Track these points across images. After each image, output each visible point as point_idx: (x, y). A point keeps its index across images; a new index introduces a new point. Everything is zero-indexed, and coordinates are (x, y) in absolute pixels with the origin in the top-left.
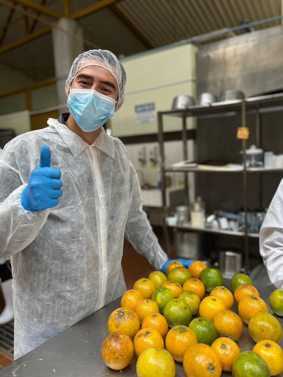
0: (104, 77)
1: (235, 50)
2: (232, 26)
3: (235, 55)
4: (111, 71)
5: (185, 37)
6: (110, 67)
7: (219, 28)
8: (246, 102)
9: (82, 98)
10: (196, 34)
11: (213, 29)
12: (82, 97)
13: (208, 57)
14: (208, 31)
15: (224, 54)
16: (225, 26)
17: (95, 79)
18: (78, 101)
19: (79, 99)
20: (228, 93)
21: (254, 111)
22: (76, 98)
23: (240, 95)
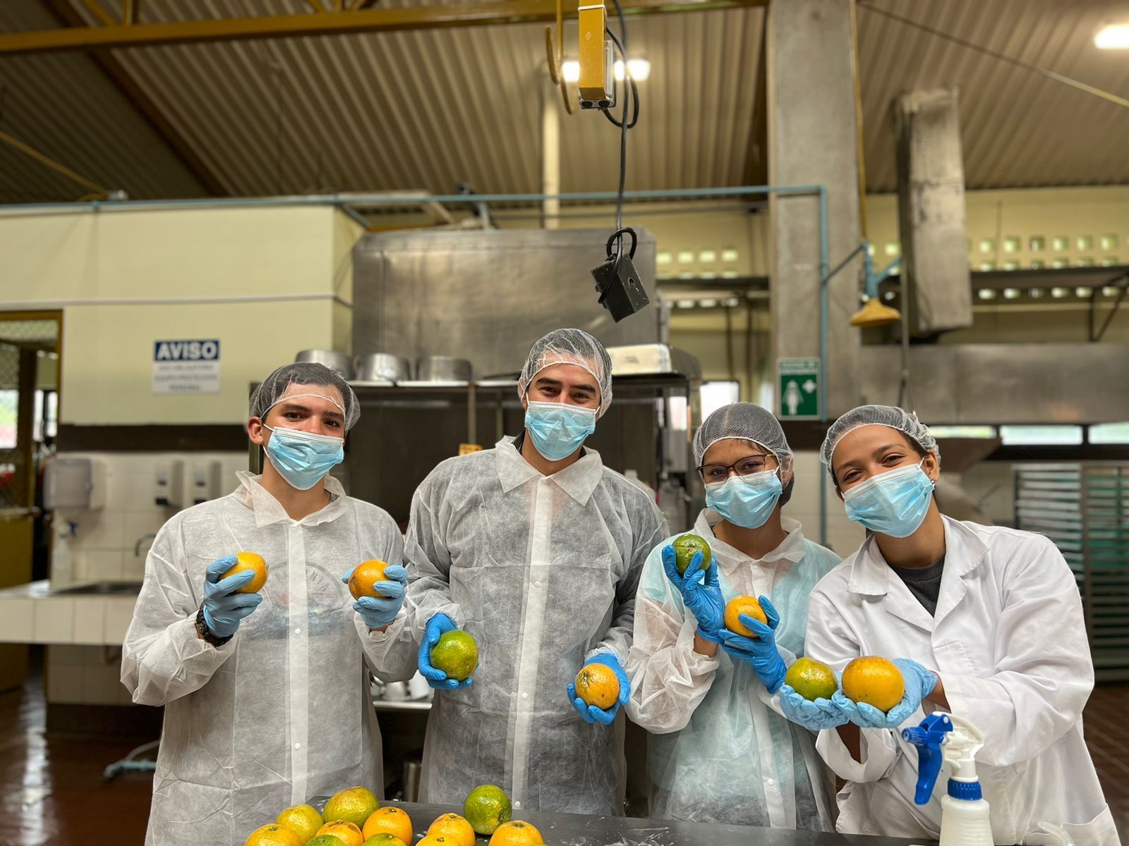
0: (580, 379)
1: (450, 261)
2: (438, 191)
3: (449, 272)
4: (586, 367)
5: (319, 189)
6: (585, 362)
7: (407, 187)
8: (477, 387)
9: (546, 416)
10: (347, 188)
11: (393, 187)
12: (546, 413)
13: (386, 262)
14: (378, 188)
15: (424, 262)
16: (421, 186)
17: (564, 384)
18: (540, 419)
19: (542, 416)
20: (436, 360)
21: (492, 404)
22: (538, 415)
23: (464, 369)
